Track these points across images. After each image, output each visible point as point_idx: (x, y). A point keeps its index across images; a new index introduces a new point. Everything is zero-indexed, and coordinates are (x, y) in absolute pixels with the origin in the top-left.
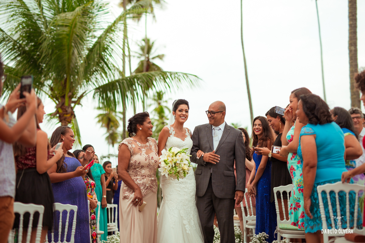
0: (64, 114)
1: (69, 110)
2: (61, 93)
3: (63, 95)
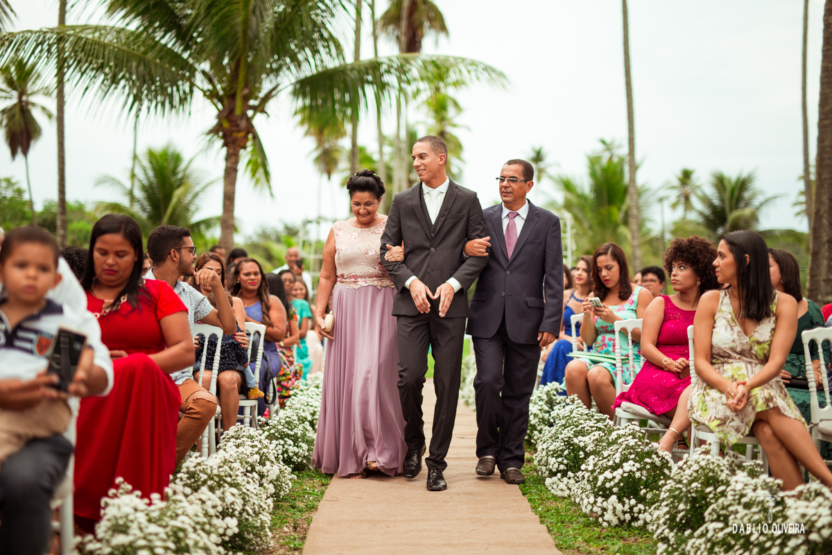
0: (233, 131)
1: (243, 124)
2: (228, 89)
3: (232, 92)
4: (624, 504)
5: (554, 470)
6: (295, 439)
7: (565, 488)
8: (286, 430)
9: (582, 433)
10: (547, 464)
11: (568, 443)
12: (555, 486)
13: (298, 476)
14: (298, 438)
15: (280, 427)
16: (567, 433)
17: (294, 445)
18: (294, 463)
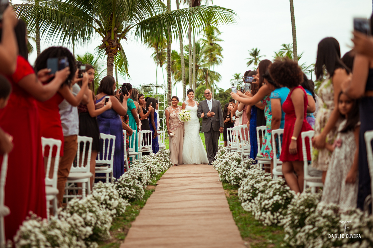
0: (111, 47)
1: (115, 43)
3: (109, 29)
4: (274, 215)
5: (246, 199)
6: (130, 187)
7: (250, 207)
8: (125, 183)
9: (258, 182)
10: (243, 196)
11: (253, 187)
12: (246, 207)
13: (131, 204)
14: (131, 187)
15: (123, 182)
16: (252, 182)
17: (130, 190)
18: (129, 198)
